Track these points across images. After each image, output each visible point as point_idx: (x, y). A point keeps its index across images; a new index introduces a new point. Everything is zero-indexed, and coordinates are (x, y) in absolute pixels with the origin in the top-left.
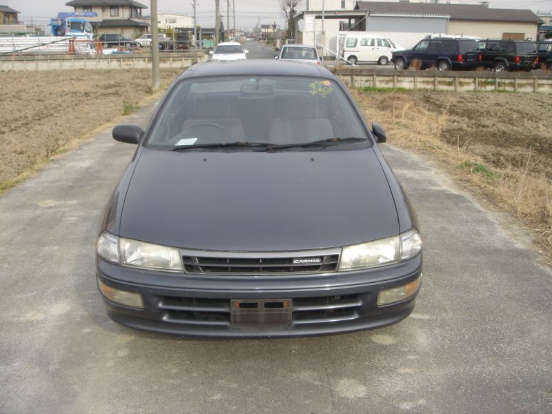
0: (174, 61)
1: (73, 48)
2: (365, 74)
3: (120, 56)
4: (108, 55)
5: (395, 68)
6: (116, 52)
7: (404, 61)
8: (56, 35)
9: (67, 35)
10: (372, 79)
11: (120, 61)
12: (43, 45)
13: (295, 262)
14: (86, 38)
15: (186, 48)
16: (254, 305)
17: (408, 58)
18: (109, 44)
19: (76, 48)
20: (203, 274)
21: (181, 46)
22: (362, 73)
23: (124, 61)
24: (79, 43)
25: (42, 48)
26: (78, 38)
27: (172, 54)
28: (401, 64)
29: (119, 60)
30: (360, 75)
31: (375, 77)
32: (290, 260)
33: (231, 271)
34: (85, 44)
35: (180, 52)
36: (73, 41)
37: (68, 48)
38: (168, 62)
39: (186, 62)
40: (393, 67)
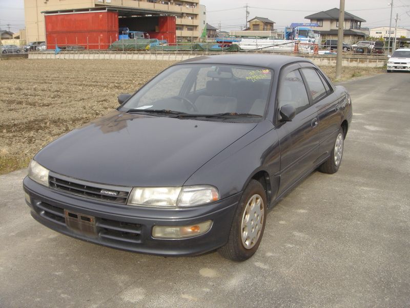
0: (370, 62)
1: (297, 49)
3: (329, 56)
4: (322, 55)
6: (328, 53)
8: (288, 39)
9: (295, 40)
11: (330, 60)
12: (277, 45)
14: (308, 42)
15: (381, 53)
18: (332, 47)
19: (300, 48)
21: (377, 50)
23: (332, 60)
24: (302, 45)
25: (275, 47)
26: (302, 42)
27: (369, 57)
29: (328, 59)
32: (100, 189)
34: (307, 46)
35: (376, 55)
36: (298, 44)
37: (294, 48)
38: (366, 63)
39: (379, 63)
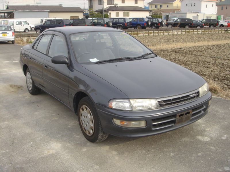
2: (26, 36)
5: (37, 33)
7: (40, 30)
10: (29, 38)
13: (190, 96)
16: (183, 115)
17: (41, 28)
20: (166, 107)
22: (25, 36)
28: (39, 31)
30: (24, 37)
31: (31, 37)
32: (188, 96)
33: (173, 104)
40: (35, 32)
